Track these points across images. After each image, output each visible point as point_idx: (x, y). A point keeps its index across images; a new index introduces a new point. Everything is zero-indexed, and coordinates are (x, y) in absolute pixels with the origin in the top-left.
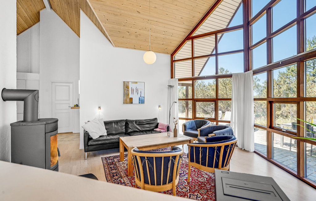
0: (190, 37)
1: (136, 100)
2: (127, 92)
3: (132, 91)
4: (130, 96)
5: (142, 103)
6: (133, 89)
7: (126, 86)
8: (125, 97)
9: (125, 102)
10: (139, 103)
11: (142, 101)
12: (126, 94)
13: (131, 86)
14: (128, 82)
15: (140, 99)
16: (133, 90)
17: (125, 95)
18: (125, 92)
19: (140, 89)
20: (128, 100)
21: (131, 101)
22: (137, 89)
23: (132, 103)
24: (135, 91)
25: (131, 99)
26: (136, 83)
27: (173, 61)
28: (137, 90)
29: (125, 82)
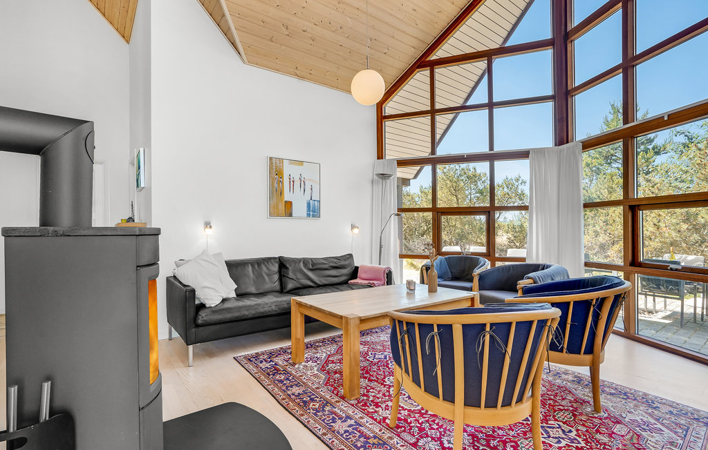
0: (424, 62)
1: (299, 208)
2: (279, 185)
3: (292, 183)
4: (287, 196)
5: (313, 216)
6: (292, 179)
7: (276, 171)
8: (275, 199)
9: (274, 213)
10: (309, 215)
11: (313, 211)
12: (276, 190)
13: (288, 170)
14: (281, 160)
15: (309, 204)
16: (293, 181)
17: (273, 194)
18: (273, 185)
19: (310, 180)
20: (282, 207)
21: (288, 210)
22: (303, 179)
23: (291, 215)
24: (297, 184)
25: (289, 204)
26: (301, 163)
27: (381, 118)
28: (303, 182)
29: (274, 160)
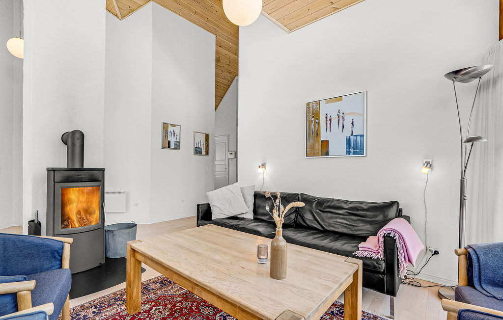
1: (337, 145)
2: (315, 127)
3: (329, 122)
4: (324, 136)
5: (354, 153)
6: (329, 118)
7: (313, 113)
8: (311, 140)
9: (310, 152)
10: (348, 153)
11: (355, 147)
12: (313, 132)
13: (325, 110)
14: (318, 102)
15: (349, 141)
16: (330, 120)
17: (309, 136)
18: (310, 129)
19: (350, 114)
20: (318, 146)
21: (324, 149)
22: (341, 115)
23: (327, 154)
24: (334, 122)
25: (325, 144)
26: (339, 98)
28: (341, 118)
29: (311, 105)
